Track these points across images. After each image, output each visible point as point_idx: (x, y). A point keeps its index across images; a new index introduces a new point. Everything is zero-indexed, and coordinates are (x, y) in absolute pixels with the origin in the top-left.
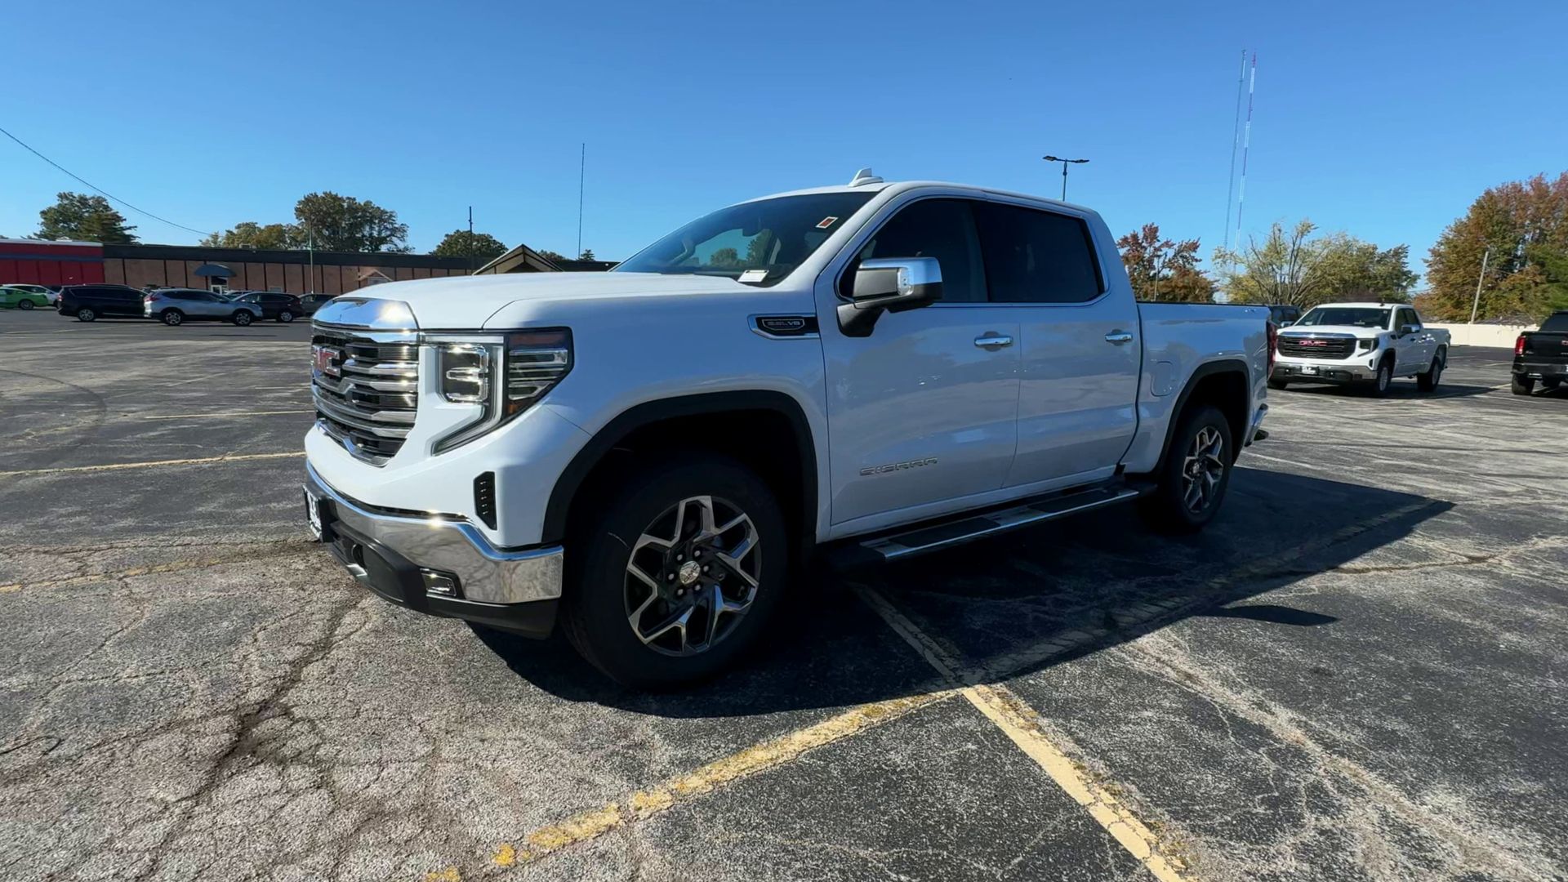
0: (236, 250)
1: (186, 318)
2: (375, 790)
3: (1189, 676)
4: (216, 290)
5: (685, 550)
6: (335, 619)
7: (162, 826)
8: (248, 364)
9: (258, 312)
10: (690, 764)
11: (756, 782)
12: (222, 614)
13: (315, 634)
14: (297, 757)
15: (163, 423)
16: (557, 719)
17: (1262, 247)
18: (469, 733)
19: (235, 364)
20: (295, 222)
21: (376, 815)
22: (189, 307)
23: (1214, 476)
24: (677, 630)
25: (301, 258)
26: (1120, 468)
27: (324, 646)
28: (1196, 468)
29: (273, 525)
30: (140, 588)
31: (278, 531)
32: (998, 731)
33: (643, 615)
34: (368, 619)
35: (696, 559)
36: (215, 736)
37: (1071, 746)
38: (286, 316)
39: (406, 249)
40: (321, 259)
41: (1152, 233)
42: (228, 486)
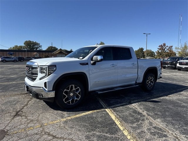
0: (14, 50)
1: (6, 61)
2: (32, 119)
3: (136, 108)
4: (11, 57)
5: (71, 92)
6: (28, 102)
7: (8, 122)
8: (16, 68)
9: (18, 60)
10: (69, 116)
11: (76, 118)
12: (14, 101)
13: (26, 104)
14: (23, 116)
15: (4, 78)
16: (54, 112)
17: (183, 47)
18: (44, 113)
19: (14, 69)
20: (24, 45)
21: (32, 121)
22: (7, 59)
23: (152, 83)
24: (70, 101)
25: (25, 51)
26: (136, 82)
27: (27, 105)
28: (149, 82)
29: (20, 91)
30: (3, 99)
31: (21, 92)
32: (108, 113)
33: (65, 99)
34: (32, 102)
35: (73, 93)
36: (14, 114)
37: (116, 115)
38: (22, 61)
39: (42, 49)
40: (28, 51)
41: (164, 45)
42: (14, 86)
